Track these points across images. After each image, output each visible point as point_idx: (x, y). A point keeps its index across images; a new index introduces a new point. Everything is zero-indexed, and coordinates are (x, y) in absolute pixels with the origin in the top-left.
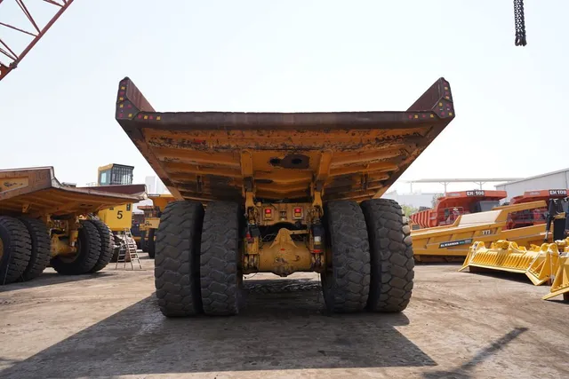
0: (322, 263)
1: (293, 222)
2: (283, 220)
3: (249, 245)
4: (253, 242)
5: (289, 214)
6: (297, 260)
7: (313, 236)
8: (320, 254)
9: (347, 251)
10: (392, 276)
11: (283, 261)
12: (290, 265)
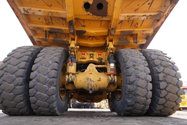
0: (116, 80)
1: (97, 60)
2: (91, 59)
3: (70, 67)
4: (72, 65)
5: (95, 57)
6: (100, 80)
7: (110, 63)
8: (114, 75)
9: (134, 66)
10: (168, 83)
11: (91, 80)
12: (95, 83)
